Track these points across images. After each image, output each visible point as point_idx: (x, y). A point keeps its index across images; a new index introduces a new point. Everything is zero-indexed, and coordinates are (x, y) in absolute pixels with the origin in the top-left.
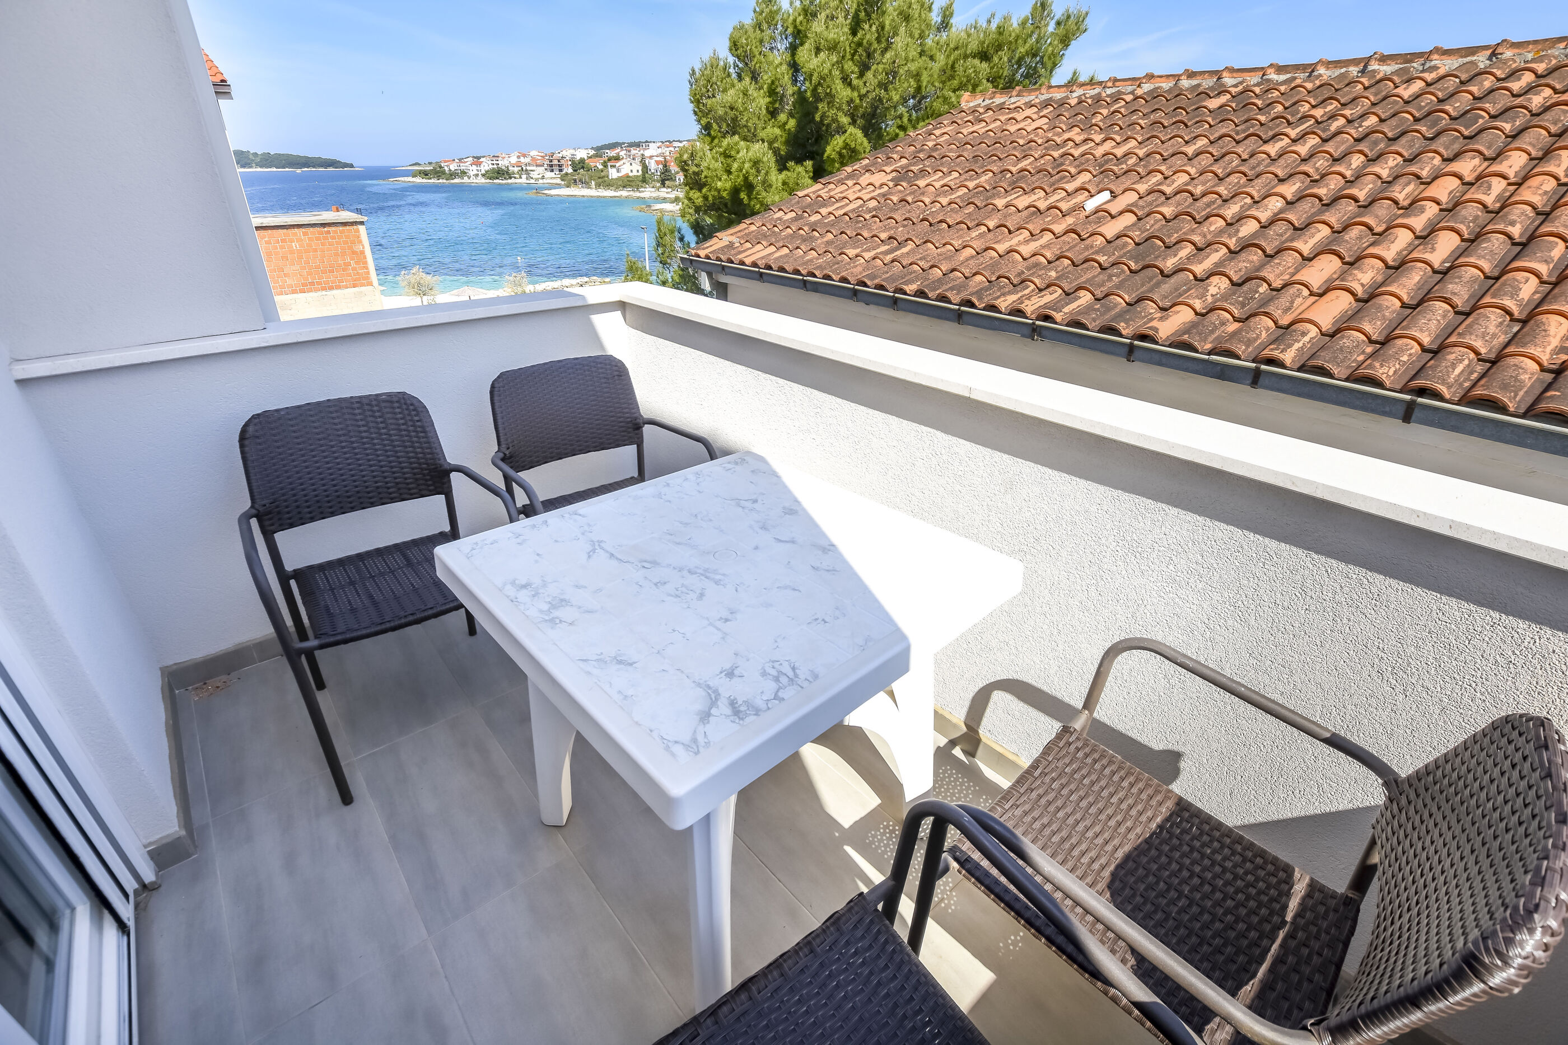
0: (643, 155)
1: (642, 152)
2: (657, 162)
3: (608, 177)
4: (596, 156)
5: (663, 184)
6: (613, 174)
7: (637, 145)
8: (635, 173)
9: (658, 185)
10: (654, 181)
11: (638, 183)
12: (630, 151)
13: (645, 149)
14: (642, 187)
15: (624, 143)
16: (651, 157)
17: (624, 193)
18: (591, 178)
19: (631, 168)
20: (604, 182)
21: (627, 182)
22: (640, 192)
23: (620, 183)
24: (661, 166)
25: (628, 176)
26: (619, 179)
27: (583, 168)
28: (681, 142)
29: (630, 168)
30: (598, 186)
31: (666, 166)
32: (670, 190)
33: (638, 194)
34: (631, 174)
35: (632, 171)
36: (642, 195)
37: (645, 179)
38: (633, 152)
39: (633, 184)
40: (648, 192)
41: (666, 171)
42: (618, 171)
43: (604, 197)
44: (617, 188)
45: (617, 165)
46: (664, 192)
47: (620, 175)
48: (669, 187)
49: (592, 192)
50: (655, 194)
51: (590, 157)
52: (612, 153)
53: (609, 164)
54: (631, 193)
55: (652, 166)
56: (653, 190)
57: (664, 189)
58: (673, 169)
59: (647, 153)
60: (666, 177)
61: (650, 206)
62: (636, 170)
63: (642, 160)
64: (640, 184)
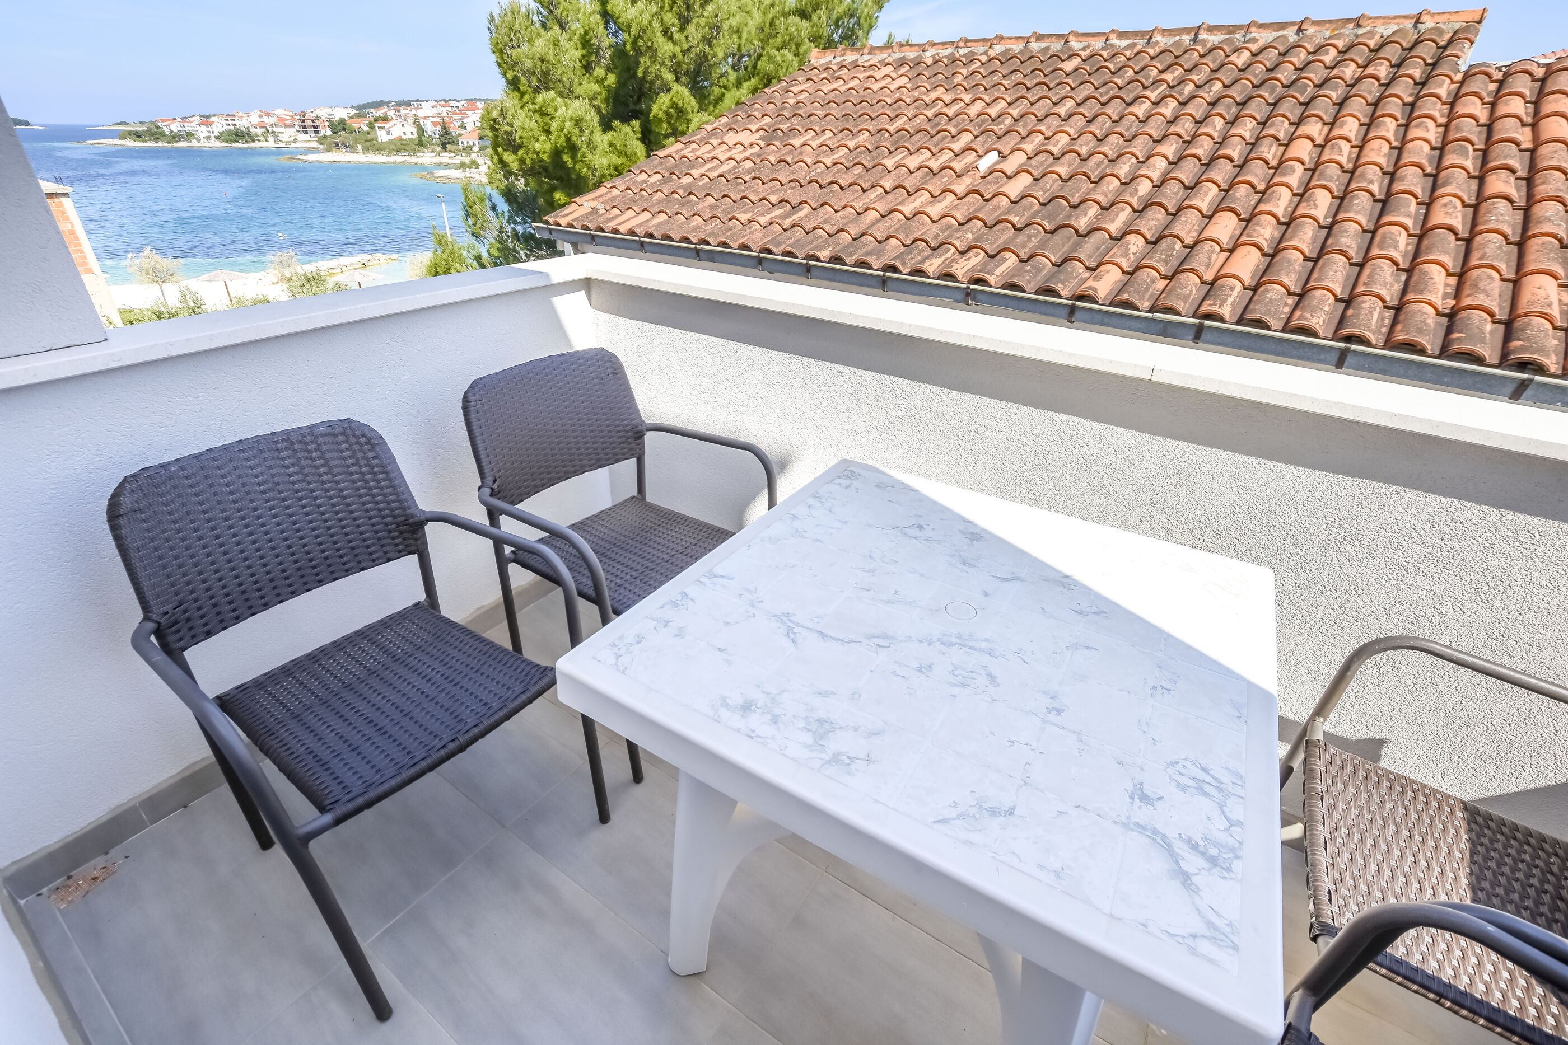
0: (415, 115)
1: (414, 112)
2: (434, 124)
3: (376, 140)
4: (359, 116)
5: (444, 147)
6: (382, 136)
7: (408, 104)
8: (409, 136)
9: (439, 149)
10: (433, 144)
11: (414, 146)
12: (399, 111)
13: (417, 109)
14: (419, 151)
15: (391, 102)
16: (426, 118)
17: (399, 158)
18: (356, 141)
19: (403, 130)
20: (371, 145)
21: (400, 146)
22: (418, 157)
23: (393, 147)
24: (439, 128)
25: (401, 139)
26: (390, 142)
27: (344, 129)
28: (458, 101)
29: (401, 130)
30: (366, 150)
31: (445, 128)
32: (452, 155)
33: (414, 160)
34: (404, 137)
35: (405, 133)
36: (420, 160)
37: (421, 142)
38: (404, 111)
39: (408, 148)
40: (427, 157)
41: (447, 133)
42: (388, 133)
43: (375, 163)
44: (389, 153)
45: (387, 126)
46: (445, 157)
47: (391, 137)
48: (449, 151)
49: (359, 157)
50: (436, 160)
51: (352, 118)
52: (378, 113)
53: (376, 125)
54: (408, 158)
55: (429, 128)
56: (433, 154)
57: (444, 154)
58: (454, 131)
59: (421, 113)
60: (446, 141)
61: (432, 173)
62: (409, 132)
63: (416, 121)
64: (417, 148)
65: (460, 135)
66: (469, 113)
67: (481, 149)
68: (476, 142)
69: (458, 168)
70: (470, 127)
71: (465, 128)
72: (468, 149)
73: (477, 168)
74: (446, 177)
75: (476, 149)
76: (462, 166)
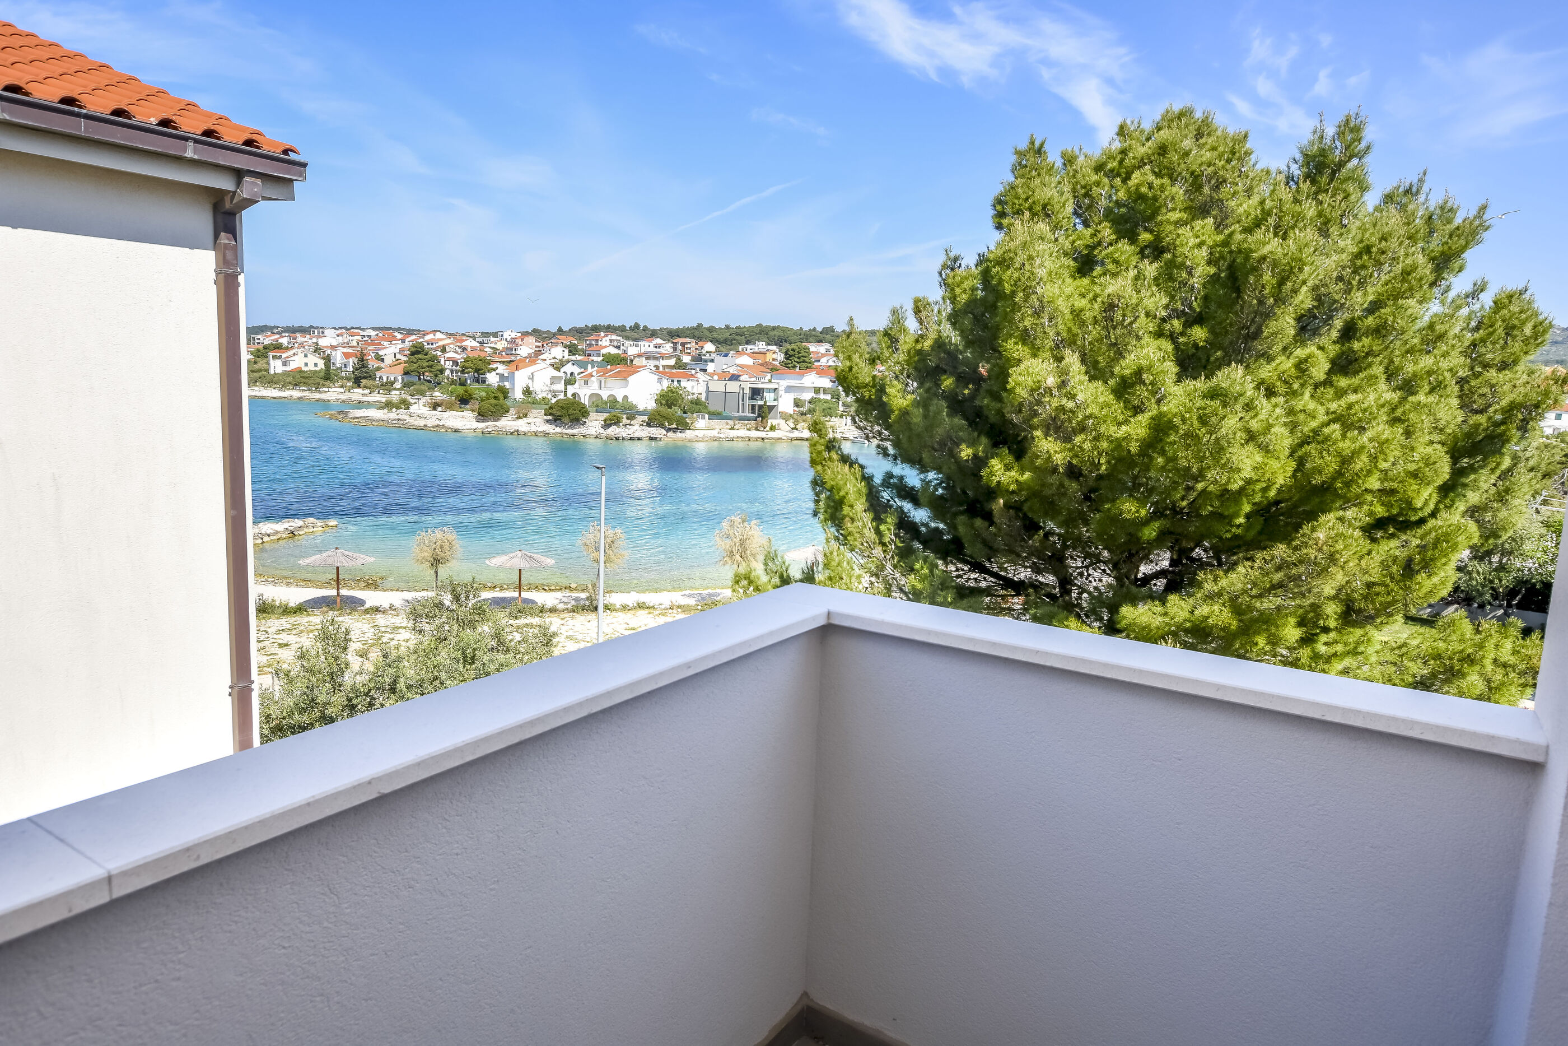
0: (317, 344)
1: (314, 340)
2: (347, 355)
3: (267, 370)
5: (357, 382)
6: (277, 367)
7: (304, 330)
8: (312, 368)
9: (350, 384)
10: (342, 378)
11: (318, 380)
12: (295, 338)
13: (319, 337)
14: (323, 386)
15: (277, 327)
16: (333, 348)
17: (296, 393)
19: (306, 360)
21: (300, 379)
22: (320, 392)
23: (290, 379)
24: (352, 361)
25: (301, 372)
26: (285, 374)
29: (304, 361)
31: (363, 360)
32: (367, 391)
33: (317, 395)
34: (305, 369)
35: (306, 365)
36: (324, 396)
37: (328, 376)
38: (300, 338)
39: (311, 381)
40: (333, 393)
41: (363, 366)
42: (285, 363)
43: (263, 398)
44: (284, 387)
45: (284, 356)
46: (357, 394)
47: (288, 369)
48: (366, 387)
50: (347, 396)
53: (271, 354)
54: (307, 394)
55: (338, 358)
56: (342, 390)
57: (360, 390)
58: (373, 364)
59: (323, 342)
60: (361, 374)
61: (346, 413)
62: (314, 363)
63: (318, 349)
64: (322, 382)
65: (379, 369)
66: (386, 343)
67: (405, 385)
68: (400, 378)
69: (383, 408)
70: (389, 360)
71: (383, 360)
72: (388, 386)
73: (408, 408)
74: (367, 419)
75: (398, 385)
76: (389, 405)
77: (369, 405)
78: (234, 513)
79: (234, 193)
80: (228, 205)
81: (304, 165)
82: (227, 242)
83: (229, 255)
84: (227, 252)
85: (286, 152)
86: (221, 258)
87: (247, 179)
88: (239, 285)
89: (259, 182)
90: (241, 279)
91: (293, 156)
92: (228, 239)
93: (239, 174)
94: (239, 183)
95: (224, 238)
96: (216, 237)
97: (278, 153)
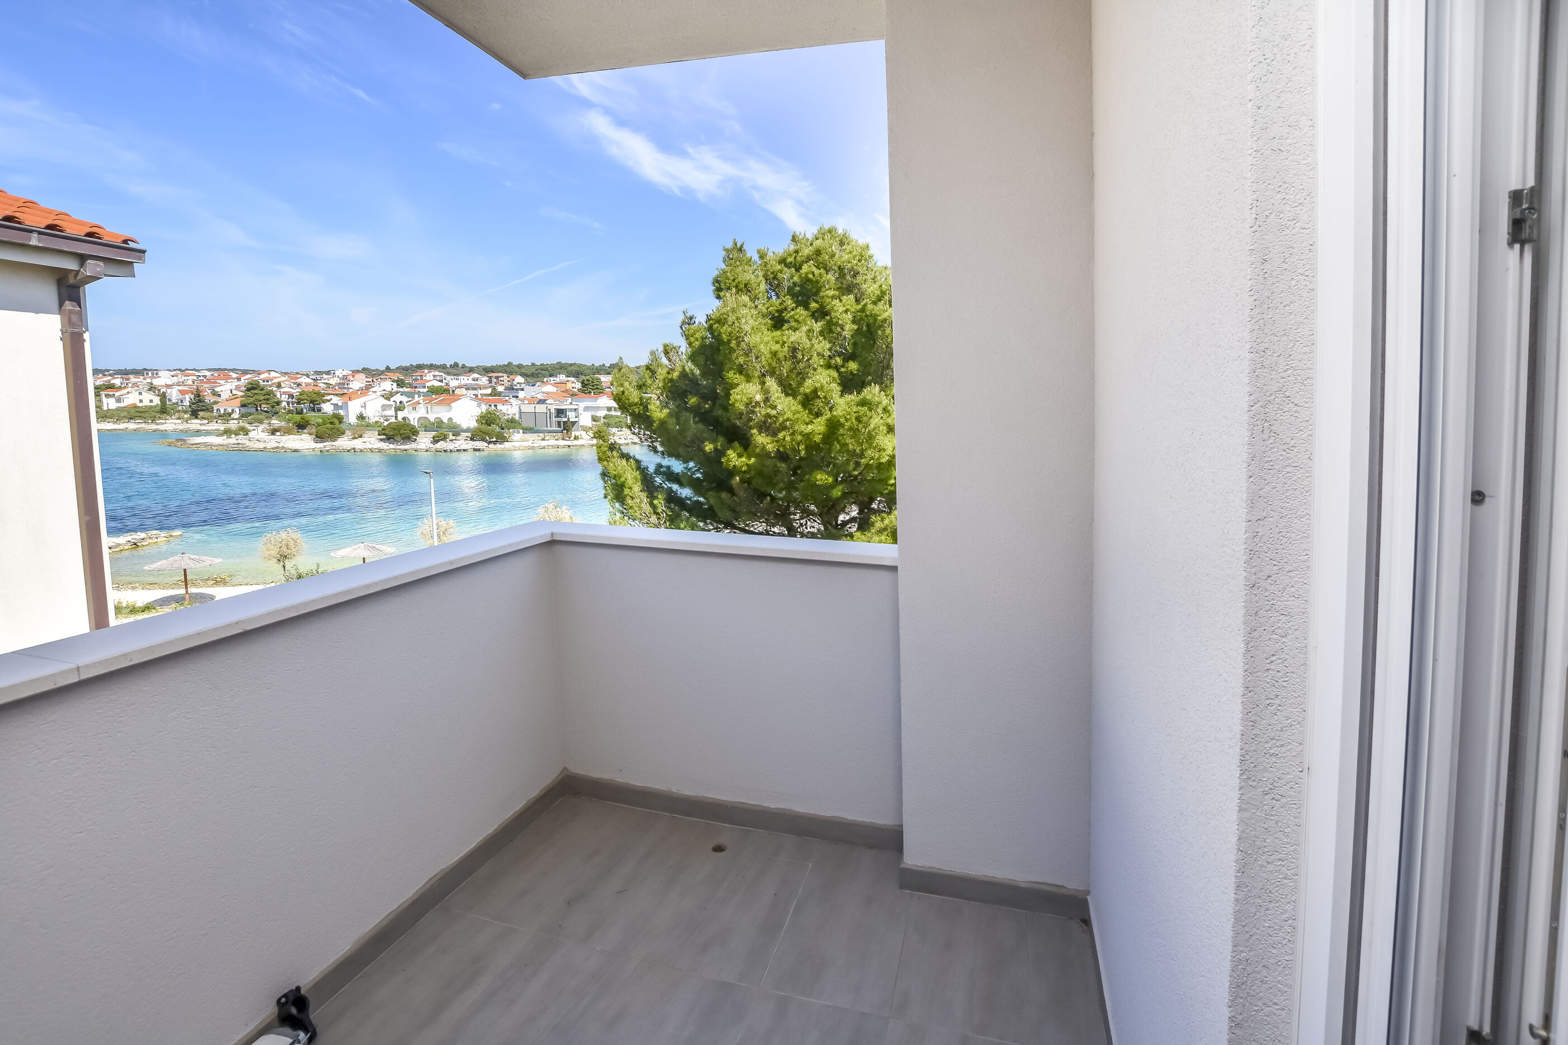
0: (152, 384)
1: (149, 380)
2: (182, 392)
5: (195, 414)
6: (110, 404)
7: (137, 373)
8: (147, 404)
9: (187, 416)
10: (178, 411)
11: (154, 414)
12: (128, 379)
13: (153, 377)
14: (160, 418)
15: (109, 371)
16: (168, 386)
17: (132, 426)
19: (141, 397)
21: (135, 413)
22: (157, 424)
23: (125, 414)
24: (188, 399)
25: (136, 407)
26: (118, 409)
28: (203, 371)
29: (138, 398)
31: (199, 396)
32: (205, 422)
33: (154, 427)
34: (139, 404)
35: (141, 401)
36: (160, 427)
37: (164, 410)
38: (133, 379)
39: (147, 415)
40: (170, 424)
41: (200, 401)
42: (118, 400)
44: (118, 420)
45: (117, 394)
46: (195, 424)
47: (122, 405)
48: (203, 418)
50: (185, 426)
54: (143, 425)
55: (174, 395)
56: (179, 421)
57: (198, 421)
58: (209, 399)
59: (156, 382)
60: (199, 408)
61: (184, 440)
62: (149, 400)
63: (152, 388)
64: (158, 415)
65: (216, 403)
66: (221, 382)
67: (243, 416)
68: (237, 410)
69: (222, 435)
70: (225, 395)
71: (219, 395)
72: (226, 416)
73: (247, 434)
74: (205, 444)
75: (236, 415)
76: (227, 432)
77: (208, 433)
78: (87, 518)
79: (78, 272)
80: (71, 280)
81: (144, 252)
82: (72, 308)
83: (74, 318)
84: (72, 315)
85: (125, 242)
86: (66, 321)
87: (89, 261)
88: (84, 340)
89: (101, 264)
90: (86, 336)
91: (132, 245)
92: (73, 306)
93: (82, 258)
94: (82, 264)
95: (68, 305)
96: (61, 304)
97: (118, 242)
